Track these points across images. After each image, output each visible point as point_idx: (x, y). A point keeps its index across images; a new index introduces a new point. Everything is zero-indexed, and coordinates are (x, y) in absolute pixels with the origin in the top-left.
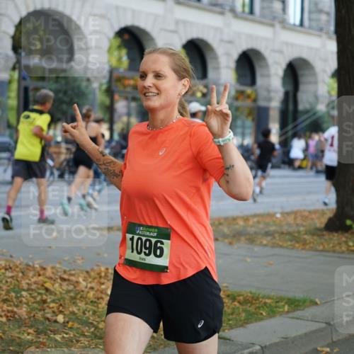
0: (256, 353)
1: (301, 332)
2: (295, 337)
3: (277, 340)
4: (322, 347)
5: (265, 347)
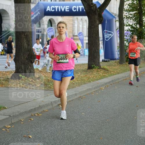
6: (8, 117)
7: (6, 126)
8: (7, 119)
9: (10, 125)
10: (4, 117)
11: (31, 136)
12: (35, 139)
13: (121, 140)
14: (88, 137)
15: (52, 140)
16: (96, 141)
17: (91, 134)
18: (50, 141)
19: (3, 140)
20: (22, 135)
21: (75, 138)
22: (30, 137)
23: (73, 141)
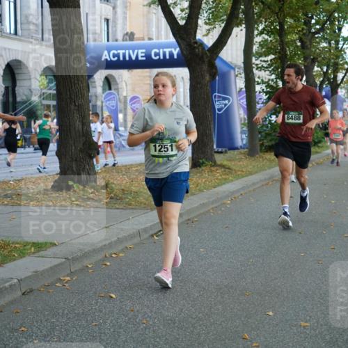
0: (15, 285)
1: (48, 266)
2: (43, 271)
3: (30, 274)
4: (64, 277)
5: (21, 280)
6: (64, 260)
7: (62, 278)
8: (61, 264)
9: (68, 276)
10: (59, 261)
11: (113, 296)
12: (122, 300)
13: (286, 295)
14: (221, 293)
15: (155, 301)
16: (238, 299)
17: (226, 286)
18: (152, 302)
19: (62, 304)
20: (95, 293)
21: (196, 295)
23: (194, 301)
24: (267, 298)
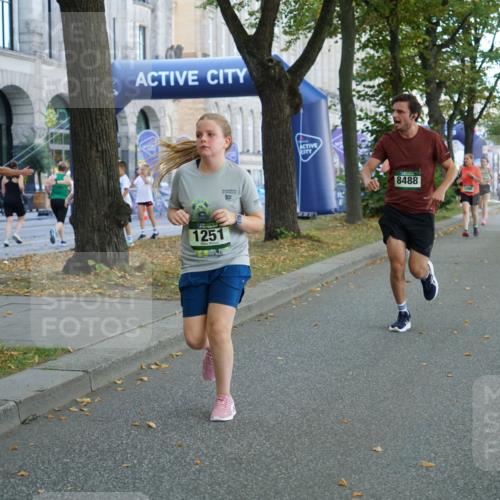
0: (10, 410)
1: (58, 382)
2: (52, 389)
3: (33, 394)
4: (82, 398)
5: (20, 402)
6: (81, 374)
7: (79, 400)
8: (78, 379)
9: (87, 396)
10: (72, 376)
11: (153, 424)
12: (166, 431)
13: (400, 423)
14: (308, 420)
15: (212, 431)
16: (332, 428)
17: (314, 410)
18: (208, 434)
19: (79, 437)
20: (126, 421)
21: (272, 422)
22: (150, 426)
24: (374, 426)
